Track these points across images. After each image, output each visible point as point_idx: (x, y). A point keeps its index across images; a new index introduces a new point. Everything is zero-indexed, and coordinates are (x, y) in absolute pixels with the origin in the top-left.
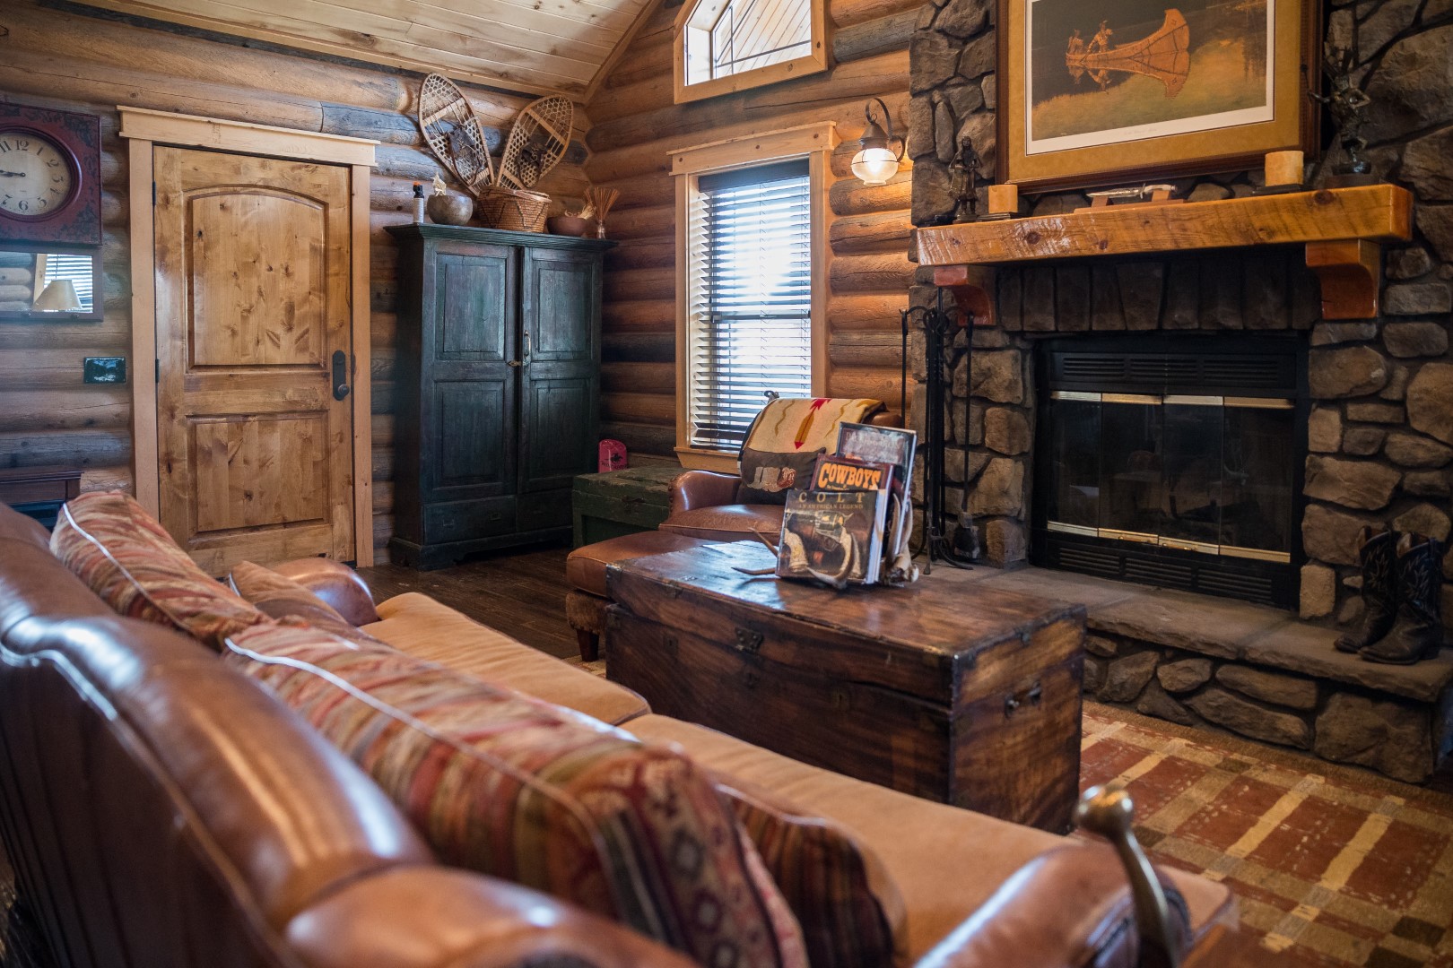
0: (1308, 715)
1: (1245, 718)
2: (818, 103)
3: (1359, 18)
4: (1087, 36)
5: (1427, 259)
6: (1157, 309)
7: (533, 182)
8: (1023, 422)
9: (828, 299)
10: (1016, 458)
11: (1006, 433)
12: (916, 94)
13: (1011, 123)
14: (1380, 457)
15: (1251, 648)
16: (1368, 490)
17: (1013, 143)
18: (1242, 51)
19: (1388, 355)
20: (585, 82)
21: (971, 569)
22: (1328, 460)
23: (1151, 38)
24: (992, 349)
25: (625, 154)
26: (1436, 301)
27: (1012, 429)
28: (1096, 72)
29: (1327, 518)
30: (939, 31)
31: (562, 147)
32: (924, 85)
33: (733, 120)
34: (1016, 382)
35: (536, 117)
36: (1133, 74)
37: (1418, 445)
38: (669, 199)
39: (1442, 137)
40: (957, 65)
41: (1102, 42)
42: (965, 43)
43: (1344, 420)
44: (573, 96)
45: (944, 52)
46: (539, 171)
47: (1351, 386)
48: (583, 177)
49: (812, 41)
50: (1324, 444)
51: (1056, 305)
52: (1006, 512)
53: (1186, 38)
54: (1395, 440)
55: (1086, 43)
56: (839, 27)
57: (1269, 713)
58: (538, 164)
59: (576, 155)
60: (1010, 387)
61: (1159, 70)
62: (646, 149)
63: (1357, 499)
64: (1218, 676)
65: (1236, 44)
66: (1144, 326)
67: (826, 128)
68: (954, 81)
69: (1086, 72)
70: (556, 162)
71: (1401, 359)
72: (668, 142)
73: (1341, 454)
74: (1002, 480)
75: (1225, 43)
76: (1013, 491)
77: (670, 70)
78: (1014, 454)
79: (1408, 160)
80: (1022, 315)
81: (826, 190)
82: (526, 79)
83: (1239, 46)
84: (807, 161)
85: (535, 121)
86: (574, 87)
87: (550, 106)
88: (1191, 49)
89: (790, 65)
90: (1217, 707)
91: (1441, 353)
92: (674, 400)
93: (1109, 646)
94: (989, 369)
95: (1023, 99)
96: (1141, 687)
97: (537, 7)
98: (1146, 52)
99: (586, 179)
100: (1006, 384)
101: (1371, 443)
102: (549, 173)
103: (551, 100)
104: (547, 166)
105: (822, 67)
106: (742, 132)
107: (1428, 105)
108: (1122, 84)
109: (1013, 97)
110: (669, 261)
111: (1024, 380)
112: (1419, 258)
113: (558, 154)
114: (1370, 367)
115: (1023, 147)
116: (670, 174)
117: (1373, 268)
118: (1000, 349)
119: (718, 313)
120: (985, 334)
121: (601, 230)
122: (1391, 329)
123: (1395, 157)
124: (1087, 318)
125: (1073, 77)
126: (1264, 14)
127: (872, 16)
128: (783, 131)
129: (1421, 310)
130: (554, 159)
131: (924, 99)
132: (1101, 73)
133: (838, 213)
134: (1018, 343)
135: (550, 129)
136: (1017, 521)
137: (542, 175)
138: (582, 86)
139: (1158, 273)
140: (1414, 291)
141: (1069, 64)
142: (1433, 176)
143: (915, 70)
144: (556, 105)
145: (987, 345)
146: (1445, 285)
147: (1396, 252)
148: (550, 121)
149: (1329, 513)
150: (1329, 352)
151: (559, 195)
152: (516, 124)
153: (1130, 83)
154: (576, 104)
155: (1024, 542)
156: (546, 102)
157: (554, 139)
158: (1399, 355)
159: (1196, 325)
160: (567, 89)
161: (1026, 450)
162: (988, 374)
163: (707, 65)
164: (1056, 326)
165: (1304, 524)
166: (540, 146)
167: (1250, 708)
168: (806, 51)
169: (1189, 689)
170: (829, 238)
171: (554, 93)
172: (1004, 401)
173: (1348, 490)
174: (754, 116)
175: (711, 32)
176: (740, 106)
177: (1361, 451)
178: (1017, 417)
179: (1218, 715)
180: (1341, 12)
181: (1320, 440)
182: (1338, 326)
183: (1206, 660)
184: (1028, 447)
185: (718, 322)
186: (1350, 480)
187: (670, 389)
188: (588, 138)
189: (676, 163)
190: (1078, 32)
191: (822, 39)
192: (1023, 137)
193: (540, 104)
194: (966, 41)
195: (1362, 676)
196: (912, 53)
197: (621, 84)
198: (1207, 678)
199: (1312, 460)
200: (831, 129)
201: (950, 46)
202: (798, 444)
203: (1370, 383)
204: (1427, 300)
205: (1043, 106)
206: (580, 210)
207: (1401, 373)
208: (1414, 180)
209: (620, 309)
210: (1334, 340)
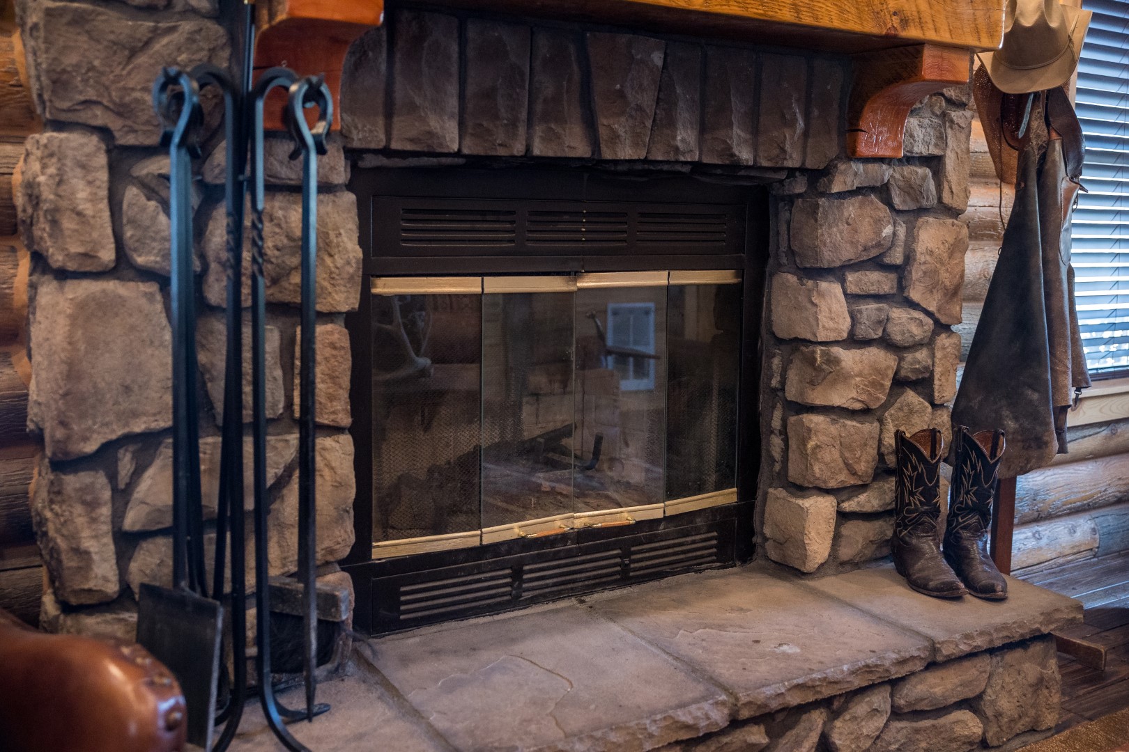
14: (883, 340)
16: (873, 384)
19: (892, 208)
22: (839, 350)
26: (933, 140)
29: (833, 430)
37: (912, 319)
43: (846, 294)
47: (862, 248)
50: (834, 330)
51: (462, 97)
54: (896, 316)
57: (946, 721)
63: (862, 398)
71: (903, 213)
73: (850, 341)
80: (389, 115)
91: (929, 205)
101: (877, 323)
114: (879, 225)
122: (896, 172)
124: (522, 130)
129: (924, 151)
146: (938, 121)
149: (834, 422)
150: (838, 202)
158: (900, 208)
164: (461, 142)
181: (831, 325)
182: (863, 166)
183: (886, 688)
186: (859, 374)
199: (823, 353)
203: (880, 243)
204: (927, 138)
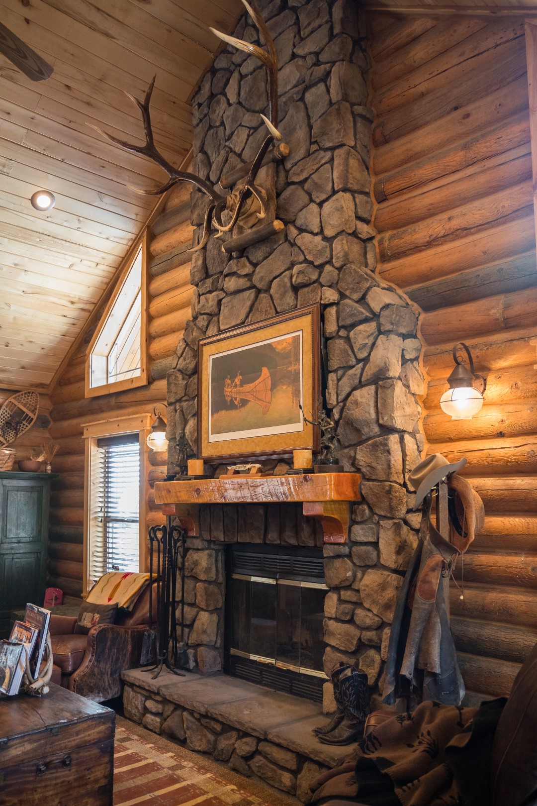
0: (295, 773)
1: (270, 774)
2: (145, 402)
3: (339, 378)
4: (233, 378)
5: (367, 511)
6: (262, 532)
7: (13, 440)
8: (216, 590)
9: (147, 514)
10: (211, 612)
11: (205, 597)
12: (170, 404)
13: (203, 425)
14: (351, 621)
15: (270, 733)
16: (348, 640)
17: (204, 436)
18: (291, 392)
19: (354, 564)
20: (48, 382)
21: (185, 676)
22: (332, 622)
23: (257, 382)
24: (198, 550)
25: (66, 424)
26: (371, 535)
27: (208, 595)
28: (236, 399)
29: (333, 655)
30: (179, 370)
31: (32, 419)
32: (172, 400)
33: (111, 409)
34: (210, 569)
35: (16, 403)
36: (249, 401)
37: (367, 616)
38: (81, 451)
39: (370, 445)
40: (186, 389)
41: (238, 383)
42: (190, 378)
43: (339, 599)
44: (41, 390)
45: (180, 382)
46: (17, 434)
47: (340, 580)
48: (47, 435)
49: (141, 368)
50: (330, 613)
51: (224, 527)
52: (205, 643)
53: (270, 383)
54: (358, 612)
55: (232, 382)
56: (154, 360)
57: (280, 771)
58: (16, 429)
59: (43, 422)
60: (207, 570)
61: (260, 400)
62: (74, 422)
63: (343, 645)
64: (259, 748)
65: (289, 388)
66: (258, 541)
67: (146, 417)
68: (184, 399)
69: (232, 399)
70: (28, 428)
71: (360, 566)
72: (84, 419)
73: (337, 619)
74: (203, 624)
75: (285, 387)
76: (209, 631)
77: (84, 379)
78: (209, 609)
79: (358, 457)
80: (210, 531)
81: (146, 452)
82: (10, 383)
83: (290, 389)
84: (138, 434)
85: (15, 405)
86: (41, 385)
87: (25, 397)
88: (272, 390)
89: (132, 380)
90: (259, 766)
91: (373, 564)
92: (82, 565)
93: (218, 727)
94: (197, 560)
95: (208, 411)
96: (231, 752)
97: (7, 346)
98: (255, 390)
99: (49, 437)
100: (204, 570)
101: (347, 613)
102: (23, 434)
103: (26, 393)
104: (22, 430)
105: (144, 382)
106: (112, 416)
107: (365, 427)
108: (246, 406)
109: (204, 410)
110: (81, 486)
111: (217, 567)
112: (364, 510)
113: (29, 423)
114: (346, 570)
115: (207, 438)
116: (83, 437)
117: (346, 516)
118: (202, 550)
119: (109, 517)
120: (195, 541)
121: (49, 467)
122: (354, 549)
123: (352, 454)
125: (226, 401)
126: (299, 373)
127: (168, 356)
128: (128, 417)
129: (366, 540)
130: (27, 426)
131: (172, 407)
132: (238, 399)
133: (153, 465)
134: (212, 546)
135: (24, 409)
136: (214, 647)
137: (18, 436)
138: (46, 385)
139: (261, 512)
140: (362, 529)
141: (226, 393)
142: (368, 466)
143: (169, 391)
144: (29, 396)
145: (195, 547)
146: (374, 526)
147: (356, 506)
148: (25, 405)
149: (333, 653)
150: (332, 560)
151: (31, 446)
152: (3, 408)
153: (249, 405)
154: (41, 394)
155: (219, 660)
156: (22, 394)
157: (27, 415)
158: (358, 564)
159: (279, 542)
160: (36, 387)
161: (219, 607)
162: (196, 563)
163: (105, 376)
164: (224, 538)
165: (324, 658)
166: (17, 419)
167: (272, 768)
168: (138, 373)
169: (248, 755)
170: (148, 479)
171: (28, 389)
172: (203, 579)
173: (340, 640)
174: (120, 407)
175: (107, 357)
176: (113, 401)
177: (343, 618)
178: (212, 588)
179: (260, 772)
180: (332, 374)
181: (329, 610)
182: (332, 546)
183: (253, 738)
184: (220, 604)
185: (109, 522)
186: (339, 634)
187: (81, 559)
188: (51, 413)
189: (85, 431)
190: (229, 376)
191: (145, 367)
192: (207, 433)
193: (19, 396)
194: (190, 376)
195: (310, 752)
196: (168, 380)
197: (66, 384)
198: (254, 749)
199: (326, 621)
200: (149, 418)
201: (183, 379)
202: (110, 599)
203: (347, 580)
204: (367, 534)
205: (215, 415)
206: (38, 456)
207: (359, 575)
208: (361, 467)
209: (62, 512)
210: (332, 554)
